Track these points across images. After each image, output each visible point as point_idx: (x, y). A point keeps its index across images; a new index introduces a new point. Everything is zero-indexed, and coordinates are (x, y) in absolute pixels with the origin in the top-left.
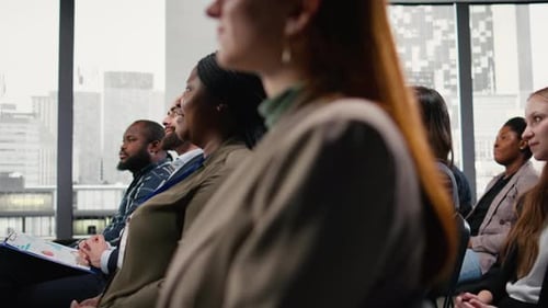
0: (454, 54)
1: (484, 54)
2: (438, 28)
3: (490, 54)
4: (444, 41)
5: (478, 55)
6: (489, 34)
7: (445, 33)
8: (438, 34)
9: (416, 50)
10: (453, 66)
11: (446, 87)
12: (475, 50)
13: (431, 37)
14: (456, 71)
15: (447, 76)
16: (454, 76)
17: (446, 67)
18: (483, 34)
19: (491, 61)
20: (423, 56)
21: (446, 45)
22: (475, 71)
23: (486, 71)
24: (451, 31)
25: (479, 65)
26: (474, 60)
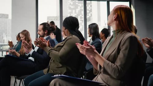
0: (83, 12)
1: (89, 13)
2: (79, 6)
3: (91, 13)
4: (80, 9)
5: (88, 13)
6: (91, 8)
7: (81, 7)
8: (79, 7)
9: (74, 11)
10: (83, 15)
11: (81, 20)
12: (88, 12)
13: (77, 8)
14: (83, 17)
15: (81, 18)
16: (83, 18)
17: (81, 15)
18: (90, 8)
19: (91, 15)
20: (75, 13)
21: (81, 10)
22: (87, 17)
23: (90, 17)
24: (82, 7)
25: (88, 15)
26: (87, 14)
